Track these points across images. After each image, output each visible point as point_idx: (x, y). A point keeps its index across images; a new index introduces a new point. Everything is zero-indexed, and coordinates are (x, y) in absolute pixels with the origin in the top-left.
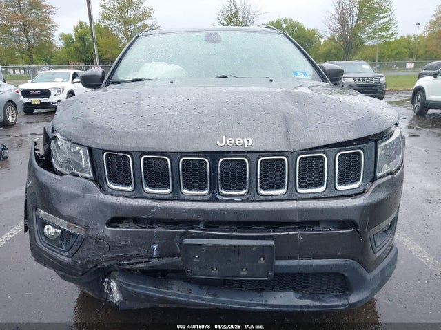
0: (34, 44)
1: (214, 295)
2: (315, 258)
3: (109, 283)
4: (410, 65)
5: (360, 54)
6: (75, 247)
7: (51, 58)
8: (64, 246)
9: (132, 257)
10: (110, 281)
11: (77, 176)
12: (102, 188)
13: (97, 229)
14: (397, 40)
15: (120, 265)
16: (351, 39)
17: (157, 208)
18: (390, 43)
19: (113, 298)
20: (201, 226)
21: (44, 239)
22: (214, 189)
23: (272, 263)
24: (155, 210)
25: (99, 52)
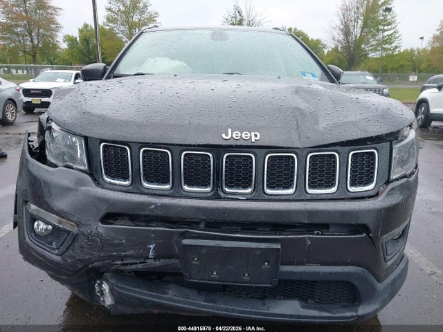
0: (37, 45)
1: (213, 301)
2: (323, 264)
3: (100, 285)
4: (413, 78)
5: (363, 65)
6: (66, 245)
7: (54, 59)
8: (54, 244)
9: (127, 257)
10: (102, 283)
11: (72, 168)
12: (97, 182)
13: (90, 225)
14: (400, 53)
15: (113, 265)
16: (354, 50)
17: (155, 204)
18: (393, 56)
19: (104, 301)
20: (202, 226)
21: (33, 235)
22: (218, 186)
23: (277, 269)
24: (153, 206)
25: (102, 54)
